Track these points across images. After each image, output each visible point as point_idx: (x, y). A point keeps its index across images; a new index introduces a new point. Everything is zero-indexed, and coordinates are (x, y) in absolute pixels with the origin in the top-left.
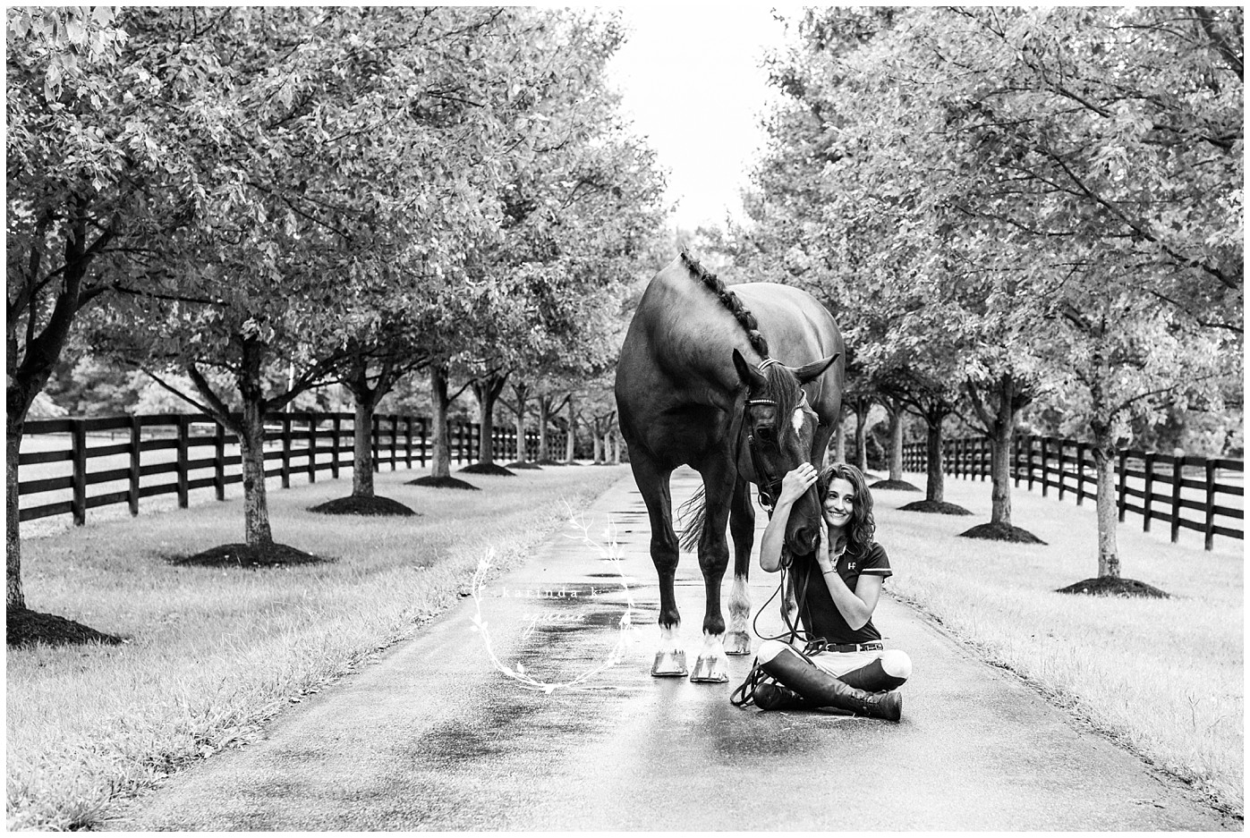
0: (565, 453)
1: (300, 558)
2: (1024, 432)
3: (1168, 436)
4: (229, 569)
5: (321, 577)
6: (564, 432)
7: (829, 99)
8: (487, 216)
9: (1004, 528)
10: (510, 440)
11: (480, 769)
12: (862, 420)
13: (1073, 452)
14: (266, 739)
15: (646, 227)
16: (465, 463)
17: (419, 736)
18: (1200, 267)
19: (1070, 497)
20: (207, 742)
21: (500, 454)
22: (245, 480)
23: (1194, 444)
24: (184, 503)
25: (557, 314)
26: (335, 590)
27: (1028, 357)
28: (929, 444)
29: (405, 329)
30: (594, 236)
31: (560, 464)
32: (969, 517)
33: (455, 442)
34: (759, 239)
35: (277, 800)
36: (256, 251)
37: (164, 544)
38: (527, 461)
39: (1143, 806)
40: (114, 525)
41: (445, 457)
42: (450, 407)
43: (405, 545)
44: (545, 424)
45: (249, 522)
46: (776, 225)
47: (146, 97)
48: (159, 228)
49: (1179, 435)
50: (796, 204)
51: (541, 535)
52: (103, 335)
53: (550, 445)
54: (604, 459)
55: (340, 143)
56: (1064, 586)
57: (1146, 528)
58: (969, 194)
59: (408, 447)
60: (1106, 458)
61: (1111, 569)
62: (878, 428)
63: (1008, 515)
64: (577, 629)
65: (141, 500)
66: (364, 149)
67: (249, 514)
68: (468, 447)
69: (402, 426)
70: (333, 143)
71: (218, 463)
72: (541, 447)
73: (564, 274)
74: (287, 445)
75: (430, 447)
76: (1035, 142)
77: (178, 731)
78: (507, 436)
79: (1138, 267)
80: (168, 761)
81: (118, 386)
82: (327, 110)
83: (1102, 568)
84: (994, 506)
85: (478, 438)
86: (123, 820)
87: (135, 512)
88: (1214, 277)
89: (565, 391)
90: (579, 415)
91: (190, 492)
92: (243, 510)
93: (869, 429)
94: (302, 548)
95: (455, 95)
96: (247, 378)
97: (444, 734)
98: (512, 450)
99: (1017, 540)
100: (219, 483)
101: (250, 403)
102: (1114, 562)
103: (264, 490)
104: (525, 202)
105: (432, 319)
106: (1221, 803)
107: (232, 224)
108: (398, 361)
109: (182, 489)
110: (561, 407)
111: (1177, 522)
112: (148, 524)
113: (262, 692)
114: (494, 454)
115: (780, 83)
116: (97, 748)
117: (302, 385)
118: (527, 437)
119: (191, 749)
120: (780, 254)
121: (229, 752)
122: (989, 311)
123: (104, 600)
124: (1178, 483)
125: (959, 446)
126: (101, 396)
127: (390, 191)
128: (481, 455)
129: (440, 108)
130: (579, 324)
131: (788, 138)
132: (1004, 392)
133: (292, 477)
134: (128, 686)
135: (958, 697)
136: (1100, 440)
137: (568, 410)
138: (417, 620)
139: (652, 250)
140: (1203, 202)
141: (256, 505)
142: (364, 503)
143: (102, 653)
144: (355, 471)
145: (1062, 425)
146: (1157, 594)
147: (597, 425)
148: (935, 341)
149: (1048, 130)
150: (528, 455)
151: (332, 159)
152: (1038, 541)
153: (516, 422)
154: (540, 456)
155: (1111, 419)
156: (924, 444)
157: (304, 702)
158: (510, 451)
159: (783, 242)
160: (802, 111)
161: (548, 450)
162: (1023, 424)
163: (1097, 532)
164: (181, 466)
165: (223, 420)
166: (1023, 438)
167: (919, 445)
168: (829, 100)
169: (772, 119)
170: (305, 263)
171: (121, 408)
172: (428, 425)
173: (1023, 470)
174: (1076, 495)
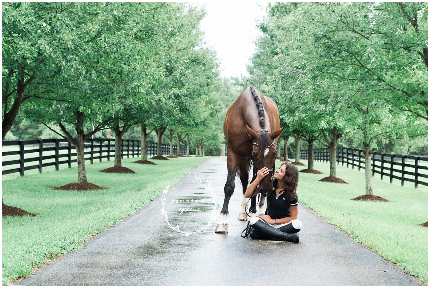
0: (186, 152)
1: (97, 187)
2: (341, 146)
4: (72, 191)
5: (103, 194)
6: (186, 145)
9: (334, 178)
11: (157, 258)
12: (286, 142)
13: (357, 153)
14: (85, 248)
15: (213, 77)
16: (152, 156)
17: (136, 247)
18: (400, 91)
20: (65, 249)
21: (164, 153)
22: (78, 161)
23: (398, 150)
24: (57, 169)
25: (183, 106)
26: (108, 198)
27: (342, 121)
28: (309, 150)
29: (132, 110)
30: (196, 80)
31: (184, 156)
32: (322, 174)
33: (149, 149)
34: (252, 81)
35: (88, 269)
36: (82, 84)
37: (50, 183)
38: (173, 155)
40: (33, 176)
41: (146, 153)
42: (147, 137)
43: (132, 183)
44: (179, 143)
45: (79, 175)
46: (257, 76)
47: (45, 32)
48: (49, 76)
49: (393, 147)
50: (264, 69)
51: (178, 180)
52: (30, 112)
53: (181, 150)
54: (199, 155)
55: (110, 47)
56: (354, 198)
57: (382, 178)
58: (323, 66)
59: (133, 150)
60: (368, 155)
62: (291, 145)
63: (335, 174)
65: (43, 168)
66: (118, 50)
68: (153, 150)
69: (131, 143)
71: (69, 155)
72: (178, 150)
73: (186, 92)
74: (92, 149)
75: (140, 150)
76: (345, 48)
77: (55, 245)
78: (167, 147)
79: (379, 90)
80: (51, 256)
81: (35, 129)
82: (106, 36)
83: (367, 192)
84: (330, 171)
85: (157, 147)
87: (41, 172)
88: (405, 94)
89: (186, 132)
90: (191, 140)
91: (59, 165)
92: (77, 171)
93: (288, 145)
94: (97, 184)
95: (149, 32)
96: (79, 127)
97: (145, 247)
99: (338, 182)
100: (69, 162)
101: (80, 135)
102: (371, 190)
103: (84, 165)
104: (173, 68)
105: (141, 107)
106: (406, 270)
107: (74, 74)
108: (130, 121)
109: (56, 164)
111: (392, 177)
112: (45, 176)
113: (83, 232)
115: (259, 28)
116: (27, 251)
117: (97, 129)
118: (173, 147)
119: (59, 251)
121: (72, 252)
122: (329, 104)
123: (30, 201)
124: (393, 163)
125: (319, 151)
126: (29, 133)
127: (127, 64)
128: (158, 153)
129: (144, 36)
130: (191, 109)
131: (262, 47)
132: (334, 133)
133: (94, 160)
134: (38, 230)
135: (318, 235)
136: (366, 149)
137: (187, 138)
138: (136, 208)
139: (216, 84)
140: (401, 69)
141: (81, 169)
142: (118, 169)
143: (29, 219)
144: (115, 159)
145: (353, 144)
146: (385, 200)
147: (197, 143)
148: (311, 115)
149: (349, 44)
151: (108, 53)
152: (345, 183)
153: (169, 142)
154: (178, 154)
155: (370, 142)
157: (98, 236)
158: (167, 152)
159: (260, 82)
160: (267, 38)
162: (340, 143)
163: (365, 180)
164: (56, 156)
165: (71, 141)
167: (305, 150)
168: (276, 34)
170: (98, 87)
171: (36, 137)
172: (140, 143)
173: (340, 159)
174: (358, 167)
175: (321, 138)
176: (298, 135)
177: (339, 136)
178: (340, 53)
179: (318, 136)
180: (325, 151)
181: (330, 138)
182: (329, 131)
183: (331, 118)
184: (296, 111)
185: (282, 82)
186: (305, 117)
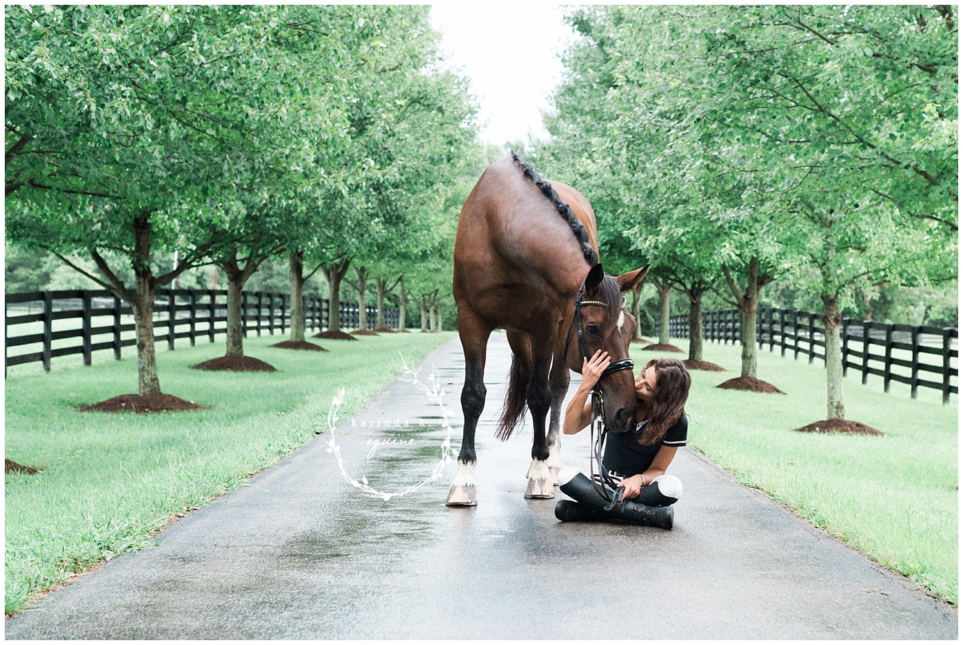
0: (398, 323)
1: (184, 405)
2: (766, 306)
3: (880, 309)
4: (125, 415)
5: (201, 421)
6: (397, 306)
7: (611, 35)
8: (336, 125)
9: (751, 381)
10: (353, 313)
11: (333, 568)
12: (637, 295)
13: (805, 321)
14: (157, 545)
15: (463, 140)
16: (317, 330)
17: (282, 542)
18: (911, 169)
19: (804, 357)
20: (108, 548)
21: (346, 324)
22: (138, 342)
23: (901, 316)
24: (88, 362)
25: (391, 209)
26: (212, 431)
27: (772, 243)
28: (691, 314)
29: (268, 220)
30: (422, 146)
31: (394, 332)
32: (723, 372)
33: (309, 314)
34: (554, 150)
35: (167, 593)
36: (145, 153)
37: (72, 394)
38: (367, 329)
39: (872, 594)
40: (30, 380)
41: (301, 325)
42: (304, 286)
43: (269, 395)
44: (382, 300)
45: (142, 377)
46: (568, 138)
47: (51, 25)
48: (64, 133)
49: (889, 308)
50: (584, 122)
51: (379, 386)
52: (20, 224)
53: (386, 317)
54: (429, 328)
55: (215, 65)
56: (800, 426)
57: (864, 381)
58: (725, 109)
59: (270, 318)
60: (834, 324)
61: (837, 413)
62: (649, 303)
63: (754, 371)
64: (410, 459)
65: (53, 360)
66: (234, 71)
67: (142, 370)
68: (320, 318)
69: (265, 301)
70: (209, 65)
71: (116, 329)
72: (378, 318)
73: (398, 176)
74: (172, 315)
75: (288, 317)
76: (779, 67)
77: (84, 539)
78: (351, 310)
79: (860, 168)
80: (76, 563)
81: (34, 269)
82: (205, 38)
83: (830, 411)
84: (743, 364)
85: (327, 310)
86: (39, 609)
87: (48, 369)
88: (922, 177)
89: (397, 273)
90: (409, 293)
91: (93, 353)
92: (137, 367)
93: (642, 304)
94: (185, 398)
95: (309, 27)
96: (139, 259)
97: (302, 541)
98: (355, 321)
99: (761, 390)
100: (116, 345)
101: (142, 280)
102: (839, 407)
103: (154, 351)
104: (365, 118)
105: (290, 211)
106: (934, 591)
107: (125, 130)
108: (263, 246)
109: (86, 350)
110: (394, 286)
111: (888, 377)
112: (58, 378)
113: (154, 509)
114: (340, 324)
115: (572, 23)
116: (17, 553)
117: (184, 265)
118: (368, 310)
119: (95, 553)
120: (572, 162)
121: (126, 556)
122: (745, 204)
123: (23, 439)
124: (890, 345)
125: (715, 317)
126: (20, 278)
127: (256, 105)
128: (330, 324)
129: (296, 38)
130: (410, 217)
131: (578, 68)
132: (751, 273)
133: (176, 341)
134: (43, 506)
135: (719, 511)
136: (829, 309)
137: (400, 288)
138: (280, 452)
139: (468, 158)
140: (913, 116)
141: (147, 363)
142: (235, 362)
143: (21, 481)
144: (228, 337)
145: (796, 301)
146: (874, 432)
147: (424, 300)
148: (697, 231)
149: (789, 57)
150: (368, 325)
151: (208, 78)
152: (778, 391)
153: (358, 298)
154: (378, 326)
155: (837, 293)
156: (686, 316)
157: (188, 516)
158: (353, 321)
159: (574, 152)
160: (589, 46)
161: (384, 321)
162: (765, 300)
163: (826, 383)
164: (86, 332)
165: (120, 294)
166: (766, 311)
167: (682, 316)
168: (611, 37)
169: (565, 52)
170: (186, 161)
171: (35, 287)
172: (286, 300)
173: (766, 336)
174: (808, 356)
175: (721, 287)
176: (666, 279)
177: (764, 279)
178: (766, 79)
179: (713, 281)
180: (729, 317)
181: (742, 286)
182: (739, 270)
183: (746, 237)
184: (662, 222)
185: (628, 151)
186: (683, 235)
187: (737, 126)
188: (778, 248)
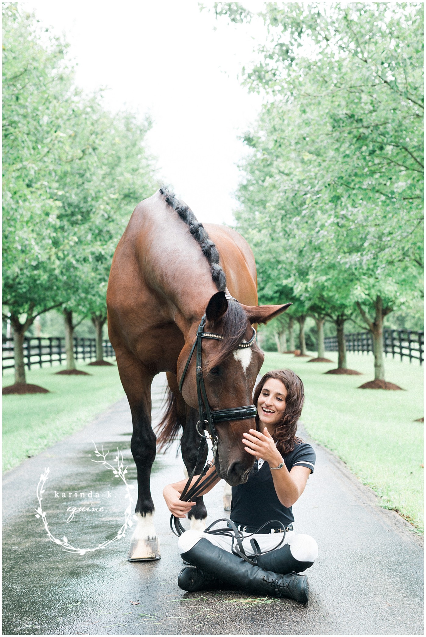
2: (388, 328)
9: (382, 382)
12: (302, 326)
16: (88, 361)
19: (416, 362)
27: (392, 284)
28: (338, 337)
32: (362, 376)
33: (80, 350)
41: (74, 358)
42: (75, 331)
58: (350, 176)
59: (50, 354)
62: (311, 330)
63: (383, 375)
68: (89, 352)
75: (64, 353)
84: (376, 370)
85: (95, 346)
93: (306, 330)
99: (389, 389)
114: (102, 355)
115: (243, 140)
122: (367, 250)
125: (355, 337)
128: (97, 356)
131: (249, 171)
132: (377, 307)
142: (21, 388)
144: (15, 371)
145: (407, 323)
148: (336, 278)
152: (400, 389)
156: (335, 337)
162: (387, 324)
166: (389, 332)
167: (333, 337)
169: (239, 160)
172: (62, 341)
173: (389, 349)
174: (418, 361)
175: (356, 317)
176: (319, 314)
177: (386, 311)
178: (381, 148)
179: (352, 314)
180: (364, 336)
181: (371, 316)
182: (369, 305)
183: (372, 281)
184: (310, 273)
185: (282, 222)
186: (326, 281)
187: (360, 188)
188: (396, 287)
